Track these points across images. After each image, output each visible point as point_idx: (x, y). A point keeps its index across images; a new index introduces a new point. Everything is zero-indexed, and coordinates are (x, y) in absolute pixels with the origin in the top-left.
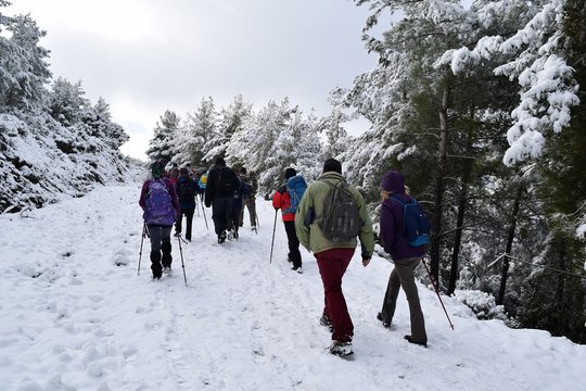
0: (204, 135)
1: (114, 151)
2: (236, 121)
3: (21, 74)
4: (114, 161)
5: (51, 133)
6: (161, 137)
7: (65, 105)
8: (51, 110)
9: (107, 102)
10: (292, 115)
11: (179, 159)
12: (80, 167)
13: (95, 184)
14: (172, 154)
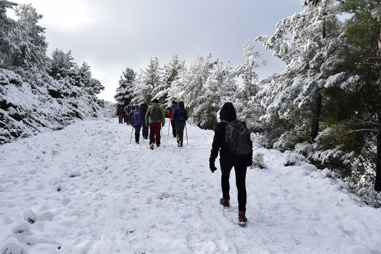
0: (152, 84)
1: (90, 96)
2: (174, 73)
3: (22, 43)
4: (90, 102)
5: (46, 84)
6: (124, 86)
7: (61, 67)
8: (51, 71)
9: (88, 65)
10: (215, 66)
11: (136, 100)
12: (65, 107)
13: (75, 119)
14: (131, 97)
